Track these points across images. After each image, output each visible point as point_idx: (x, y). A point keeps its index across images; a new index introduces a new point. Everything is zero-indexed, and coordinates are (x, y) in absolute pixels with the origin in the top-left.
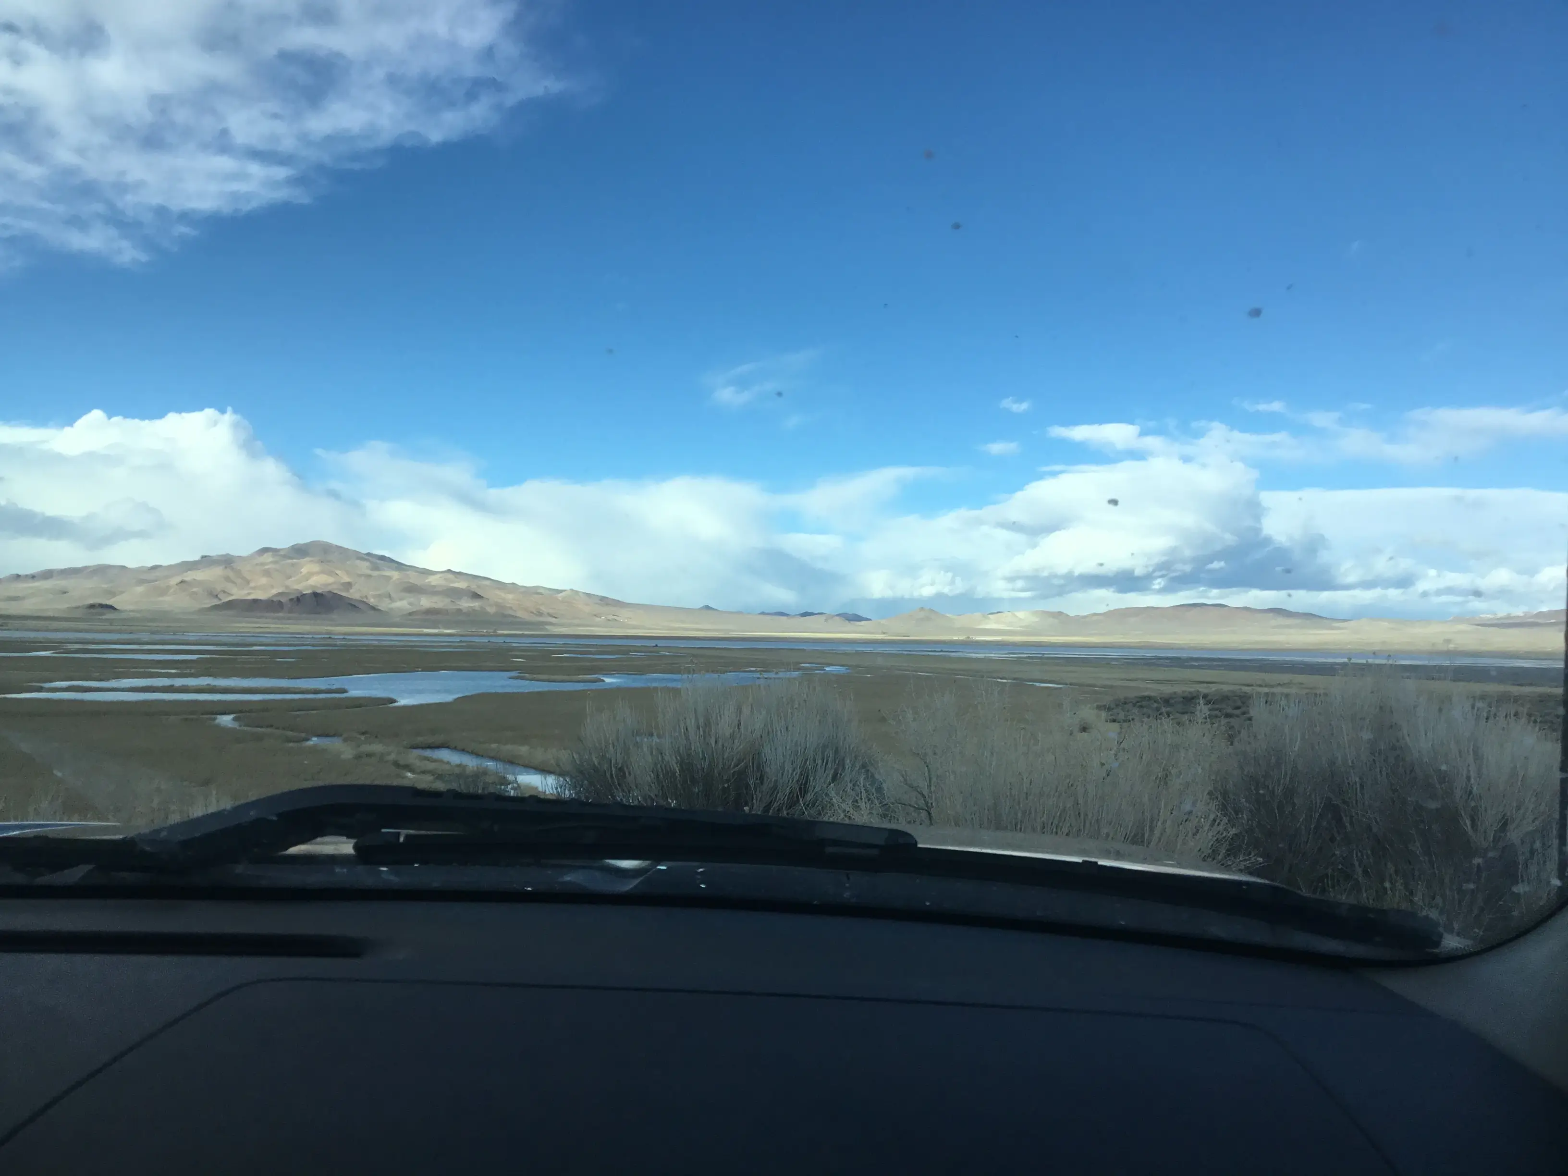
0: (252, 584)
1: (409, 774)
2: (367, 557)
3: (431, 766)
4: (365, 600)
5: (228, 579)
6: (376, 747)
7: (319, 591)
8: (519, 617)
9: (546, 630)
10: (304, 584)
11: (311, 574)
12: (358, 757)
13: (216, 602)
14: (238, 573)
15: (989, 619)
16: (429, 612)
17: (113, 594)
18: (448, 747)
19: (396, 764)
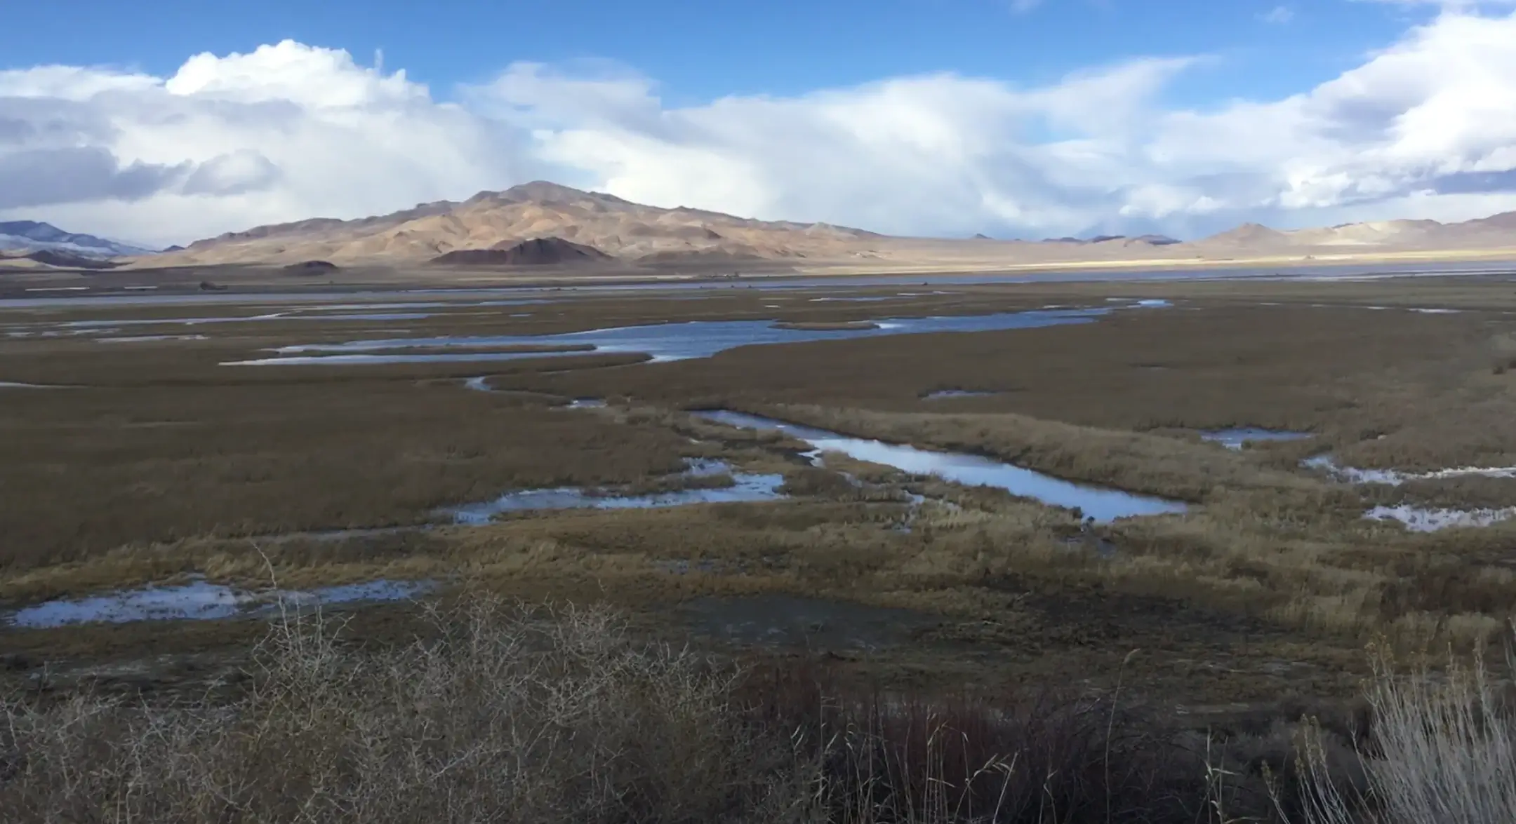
0: (472, 234)
1: (694, 441)
2: (591, 197)
3: (716, 430)
4: (592, 245)
5: (447, 229)
6: (649, 410)
7: (542, 237)
8: (760, 258)
9: (793, 271)
10: (526, 231)
11: (532, 220)
12: (632, 421)
13: (436, 254)
14: (456, 221)
15: (1336, 233)
16: (663, 256)
17: (330, 250)
18: (727, 409)
19: (675, 428)
